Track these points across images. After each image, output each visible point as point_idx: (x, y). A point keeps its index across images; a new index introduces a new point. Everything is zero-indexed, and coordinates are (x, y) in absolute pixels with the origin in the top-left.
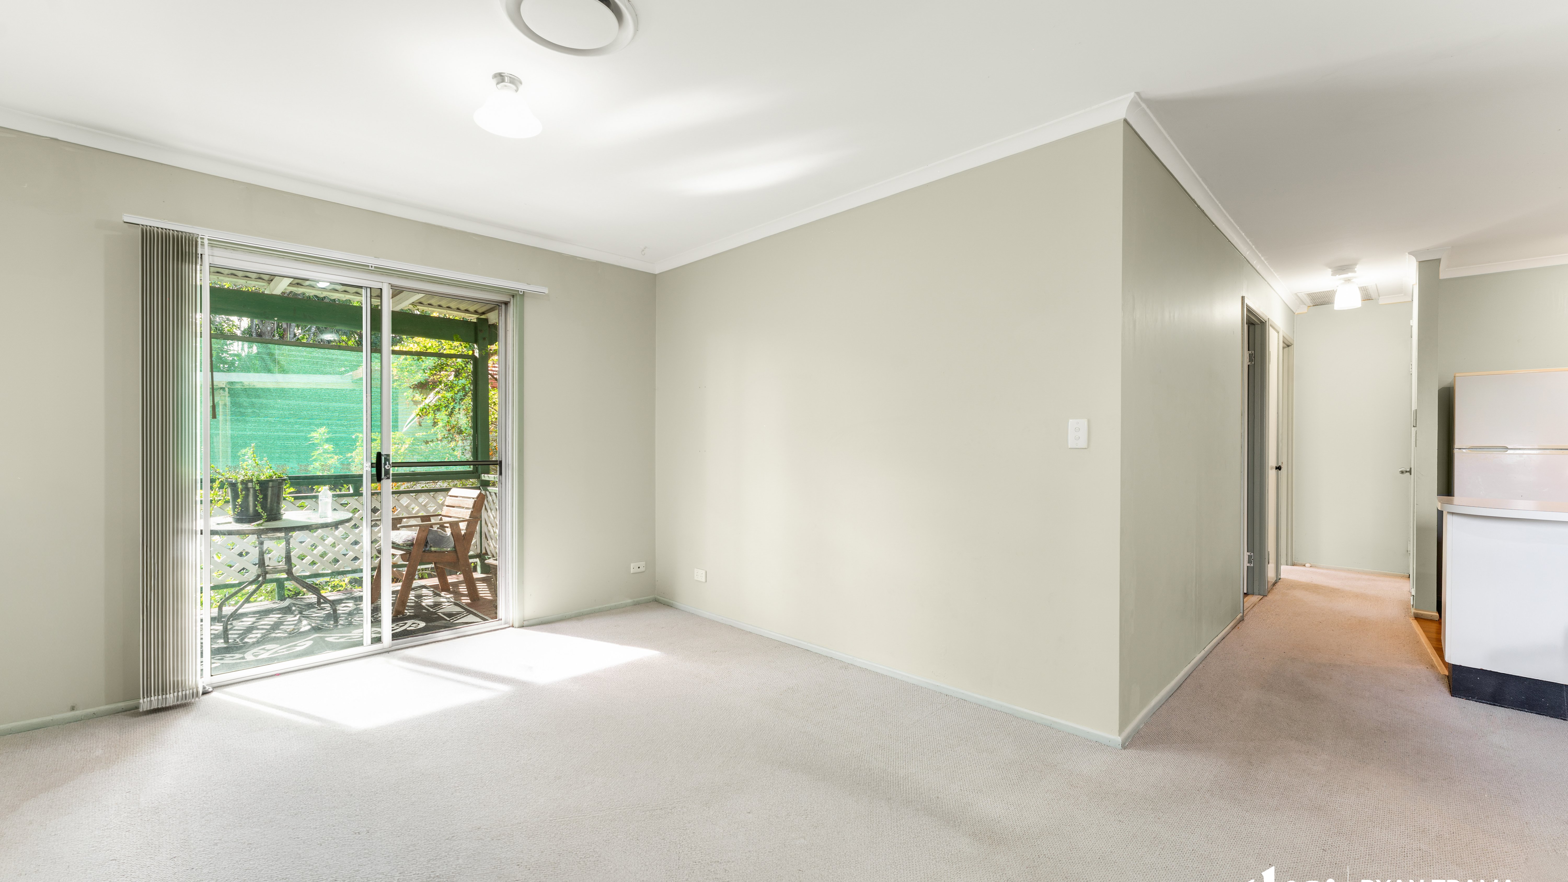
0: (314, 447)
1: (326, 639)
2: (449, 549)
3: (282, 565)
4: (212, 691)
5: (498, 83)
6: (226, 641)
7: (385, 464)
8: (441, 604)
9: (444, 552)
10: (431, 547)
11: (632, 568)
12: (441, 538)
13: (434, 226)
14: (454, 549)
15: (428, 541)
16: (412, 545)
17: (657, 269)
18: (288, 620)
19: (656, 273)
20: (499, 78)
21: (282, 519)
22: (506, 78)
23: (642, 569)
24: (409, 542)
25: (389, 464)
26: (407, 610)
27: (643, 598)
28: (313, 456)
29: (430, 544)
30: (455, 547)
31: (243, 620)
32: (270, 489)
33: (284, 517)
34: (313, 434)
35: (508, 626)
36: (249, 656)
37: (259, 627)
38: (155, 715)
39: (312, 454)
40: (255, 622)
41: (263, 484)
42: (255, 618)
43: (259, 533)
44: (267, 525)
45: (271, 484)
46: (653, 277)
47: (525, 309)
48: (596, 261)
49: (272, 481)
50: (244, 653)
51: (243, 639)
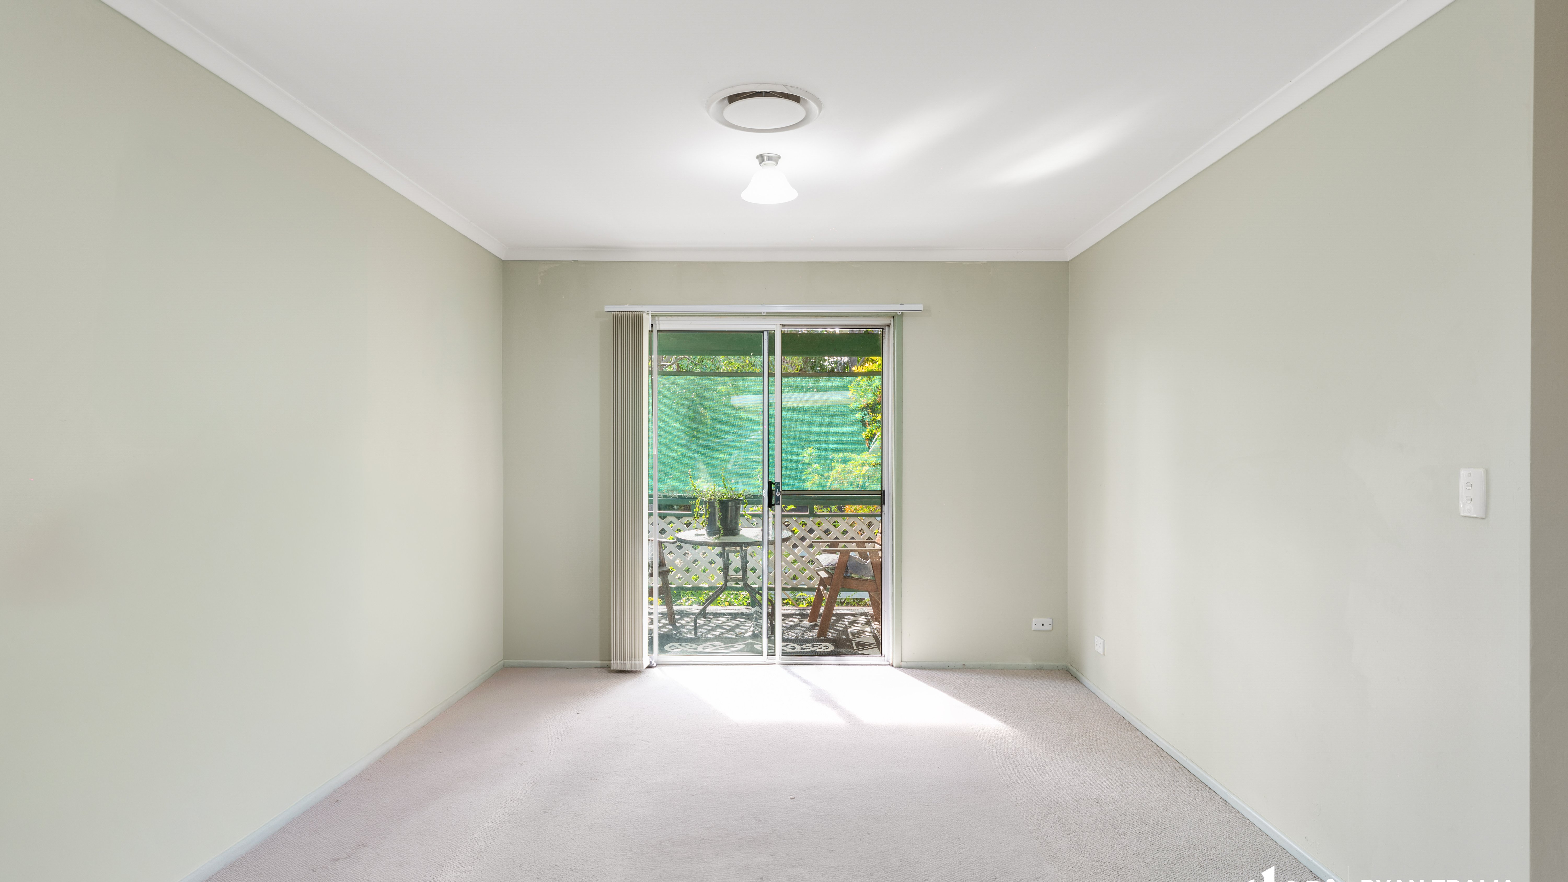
0: (805, 466)
1: (755, 646)
2: (869, 578)
3: (740, 575)
4: (656, 667)
5: (760, 164)
6: (696, 634)
7: (776, 491)
8: (863, 633)
9: (864, 580)
10: (851, 573)
11: (1034, 624)
12: (859, 565)
13: (816, 262)
14: (873, 578)
15: (848, 568)
16: (834, 569)
17: (1069, 255)
18: (745, 625)
19: (1068, 260)
20: (760, 158)
21: (739, 534)
22: (765, 157)
23: (1047, 627)
24: (832, 567)
25: (779, 491)
26: (830, 632)
27: (1050, 663)
28: (804, 475)
29: (850, 571)
30: (874, 576)
31: (719, 619)
32: (730, 508)
33: (741, 533)
34: (805, 454)
35: (888, 663)
36: (700, 649)
37: (724, 627)
38: (618, 674)
39: (804, 473)
40: (725, 622)
41: (724, 504)
42: (726, 619)
43: (724, 545)
44: (725, 539)
45: (730, 504)
46: (1067, 264)
47: (904, 329)
48: (987, 262)
49: (730, 501)
50: (698, 645)
51: (707, 634)
